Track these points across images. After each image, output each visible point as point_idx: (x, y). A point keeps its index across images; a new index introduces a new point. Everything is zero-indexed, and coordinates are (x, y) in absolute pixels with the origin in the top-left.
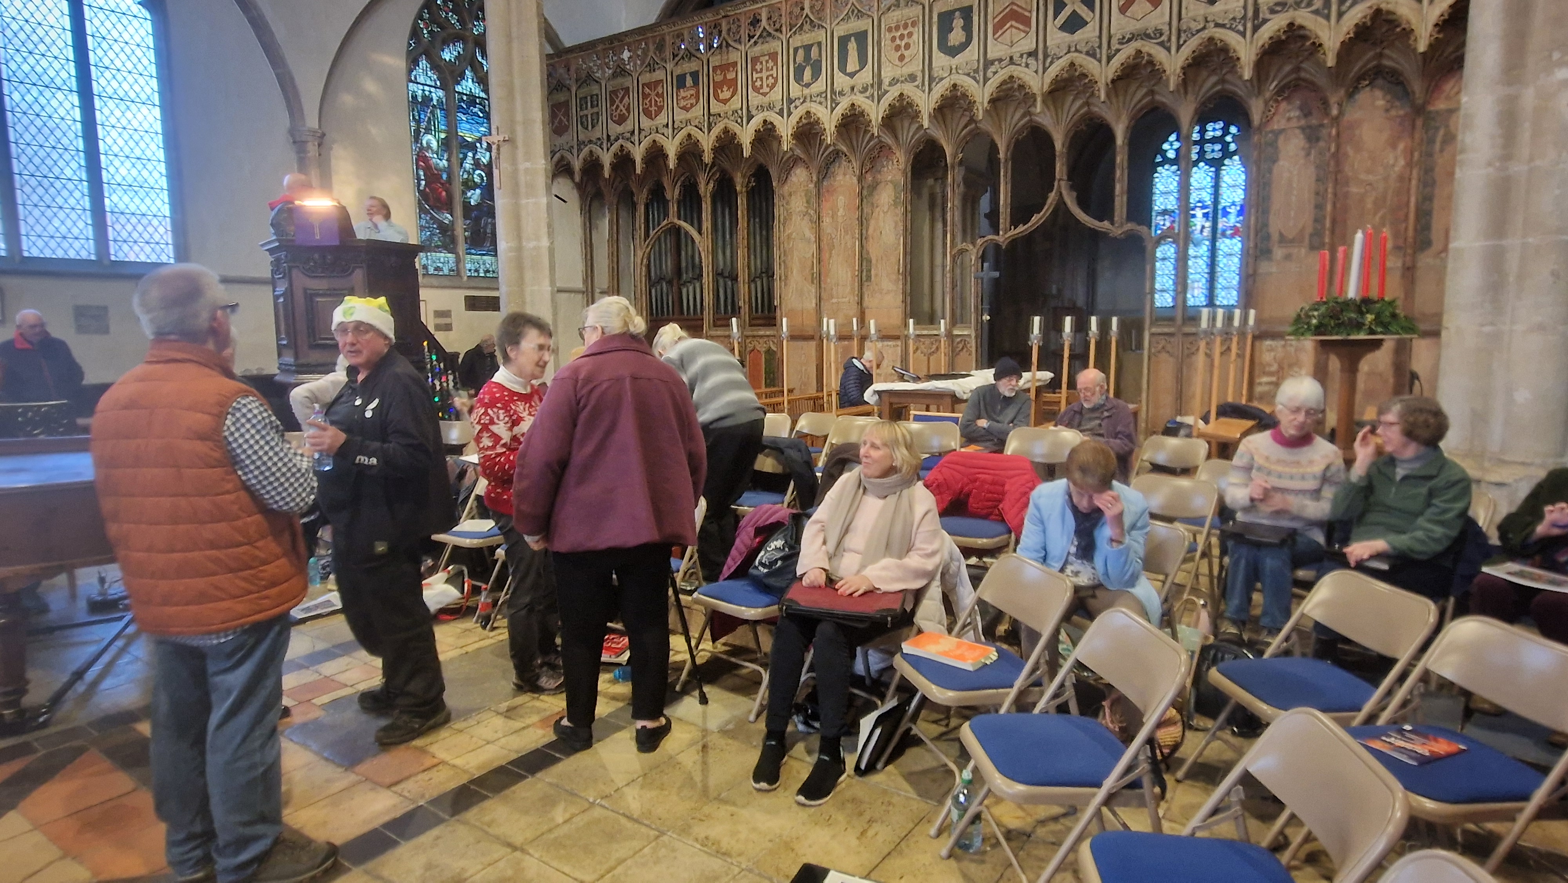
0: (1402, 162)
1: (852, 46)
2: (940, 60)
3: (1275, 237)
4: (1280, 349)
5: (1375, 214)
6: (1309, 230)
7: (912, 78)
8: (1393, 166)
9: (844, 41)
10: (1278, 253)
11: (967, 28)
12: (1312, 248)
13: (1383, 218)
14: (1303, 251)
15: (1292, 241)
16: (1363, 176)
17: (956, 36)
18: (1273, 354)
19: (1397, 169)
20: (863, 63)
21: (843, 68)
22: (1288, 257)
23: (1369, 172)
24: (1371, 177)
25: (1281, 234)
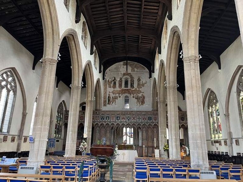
1: (108, 117)
2: (117, 120)
7: (114, 122)
9: (107, 117)
11: (119, 118)
17: (118, 119)
20: (109, 119)
21: (107, 119)
22: (145, 141)
23: (150, 135)
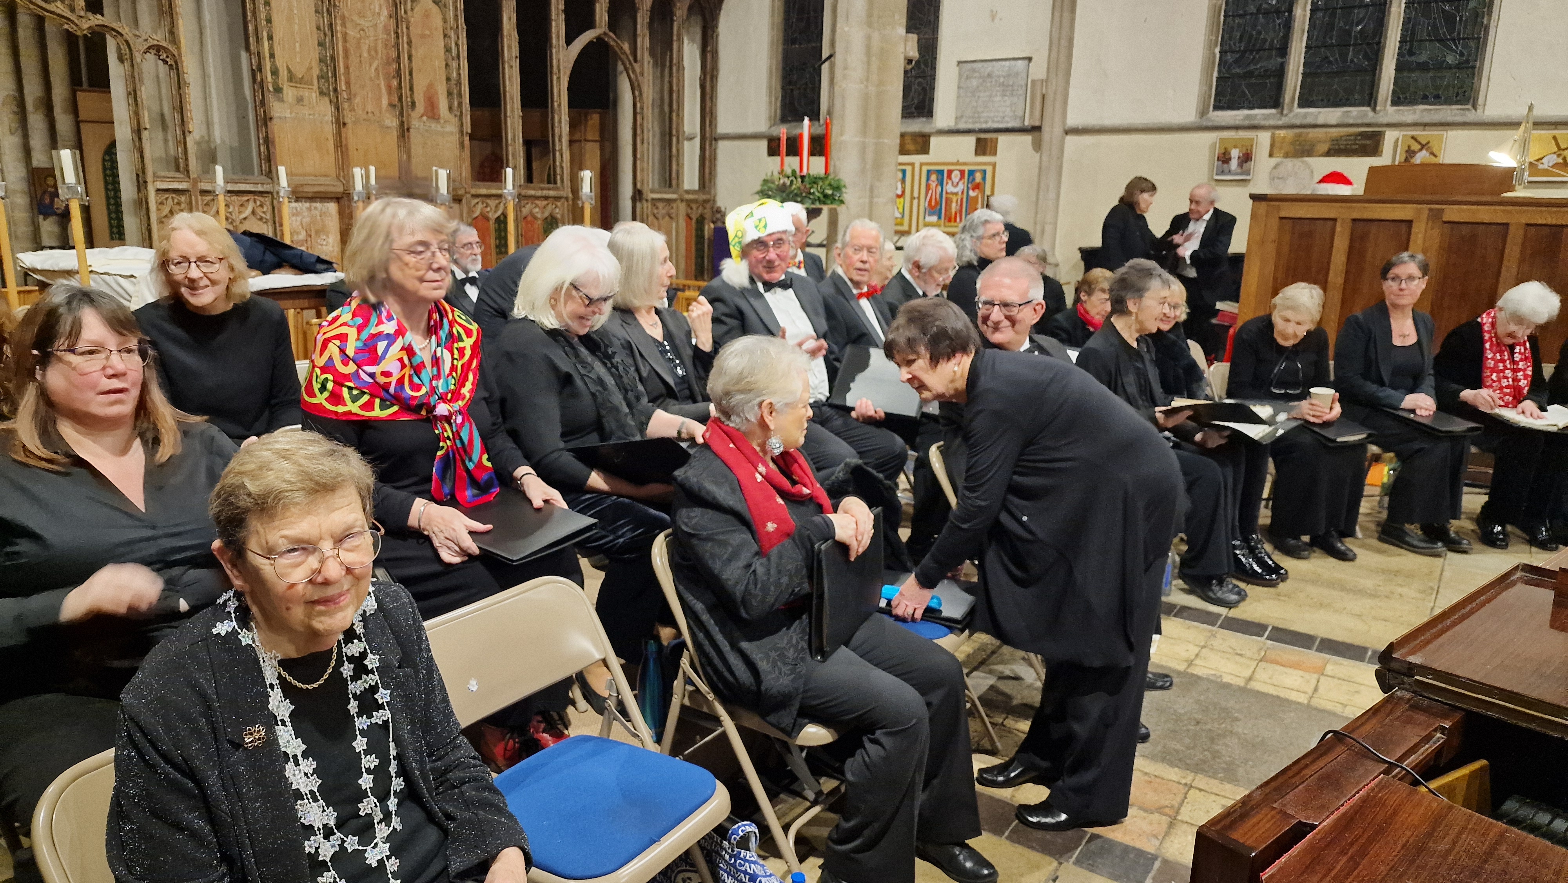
0: (385, 13)
3: (283, 74)
4: (305, 214)
5: (370, 66)
6: (316, 72)
8: (379, 14)
10: (289, 93)
12: (322, 93)
13: (376, 69)
14: (314, 95)
15: (301, 81)
16: (356, 18)
18: (299, 219)
19: (382, 19)
22: (300, 100)
23: (362, 15)
24: (362, 22)
25: (289, 71)
